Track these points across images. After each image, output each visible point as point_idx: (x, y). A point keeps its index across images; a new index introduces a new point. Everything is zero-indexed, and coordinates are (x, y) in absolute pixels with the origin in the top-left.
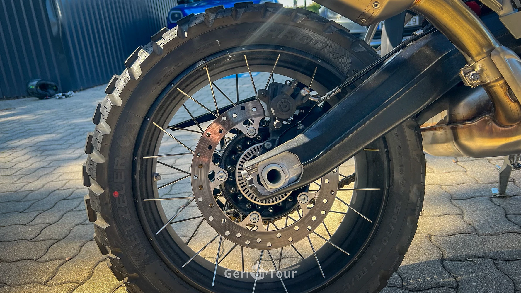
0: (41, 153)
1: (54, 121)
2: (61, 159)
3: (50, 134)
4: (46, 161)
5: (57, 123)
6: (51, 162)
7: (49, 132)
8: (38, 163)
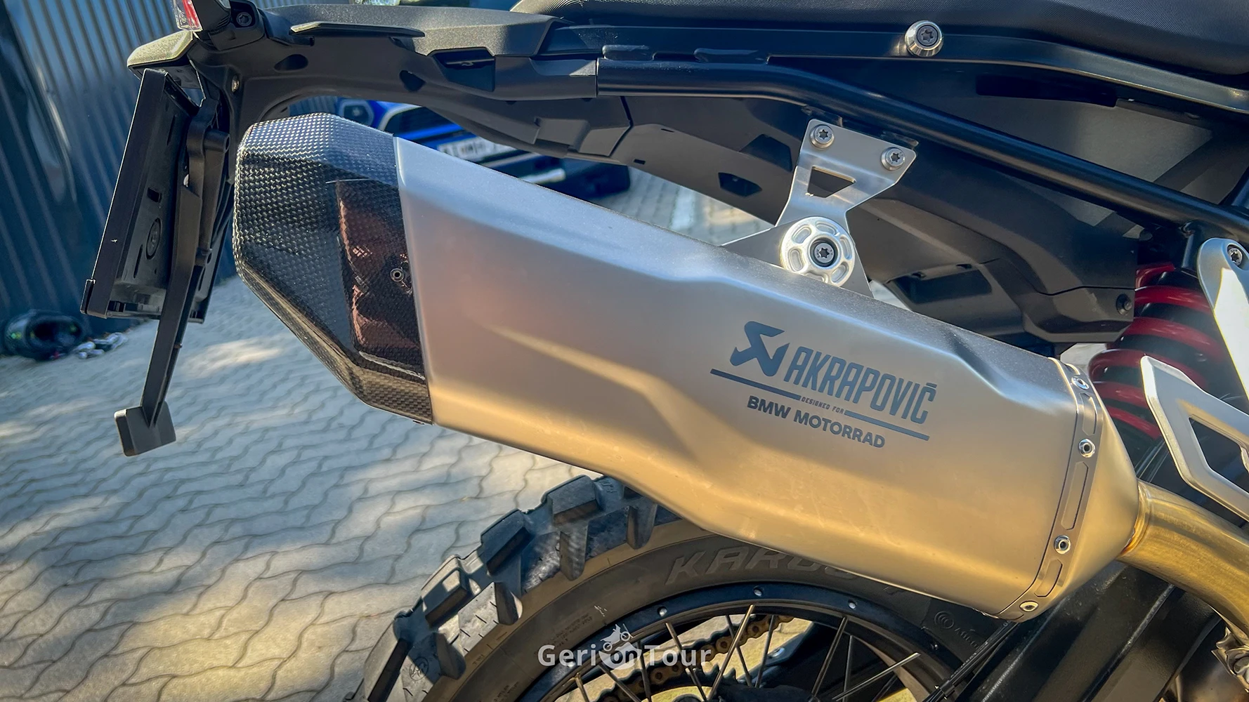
0: (77, 574)
1: (89, 443)
2: (132, 596)
3: (86, 496)
4: (94, 604)
5: (97, 453)
6: (109, 608)
7: (83, 490)
8: (75, 611)
